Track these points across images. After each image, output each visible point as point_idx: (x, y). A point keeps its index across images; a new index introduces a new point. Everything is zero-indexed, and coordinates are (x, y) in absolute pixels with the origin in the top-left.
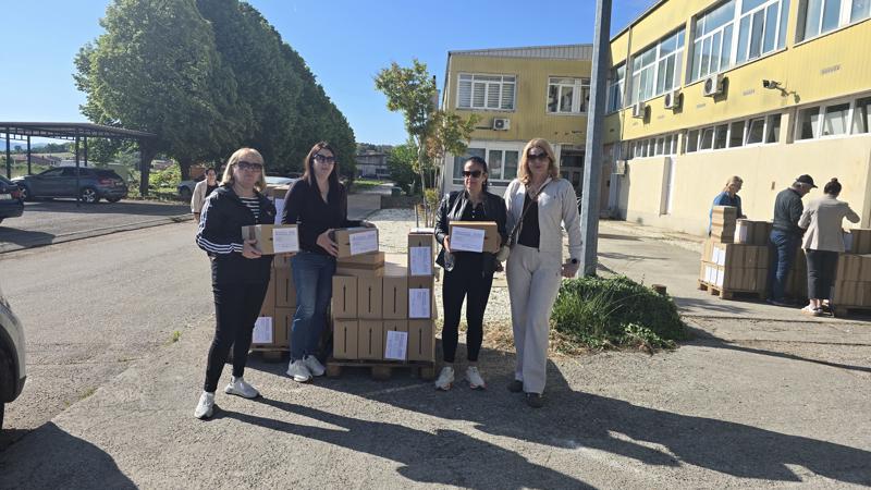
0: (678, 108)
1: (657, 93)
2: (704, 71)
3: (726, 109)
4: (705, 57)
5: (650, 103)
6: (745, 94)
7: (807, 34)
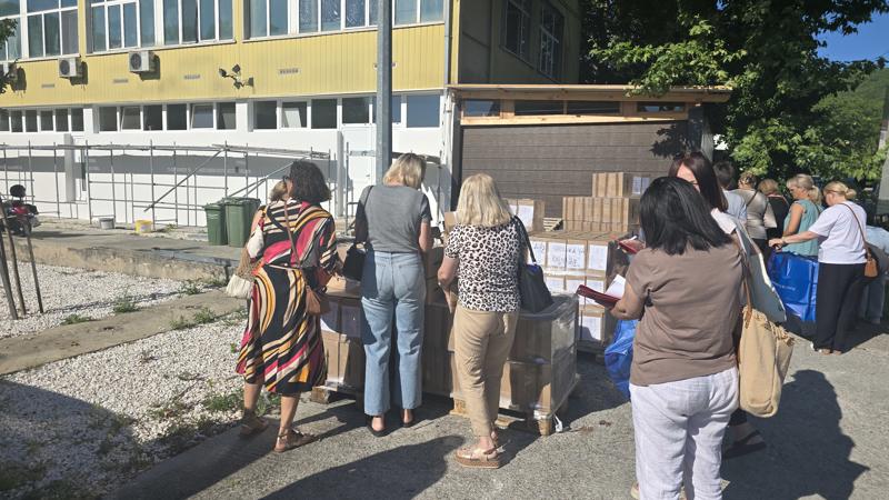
0: (81, 78)
1: (31, 55)
2: (115, 42)
3: (161, 89)
4: (114, 26)
5: (23, 66)
6: (186, 77)
7: (253, 32)
